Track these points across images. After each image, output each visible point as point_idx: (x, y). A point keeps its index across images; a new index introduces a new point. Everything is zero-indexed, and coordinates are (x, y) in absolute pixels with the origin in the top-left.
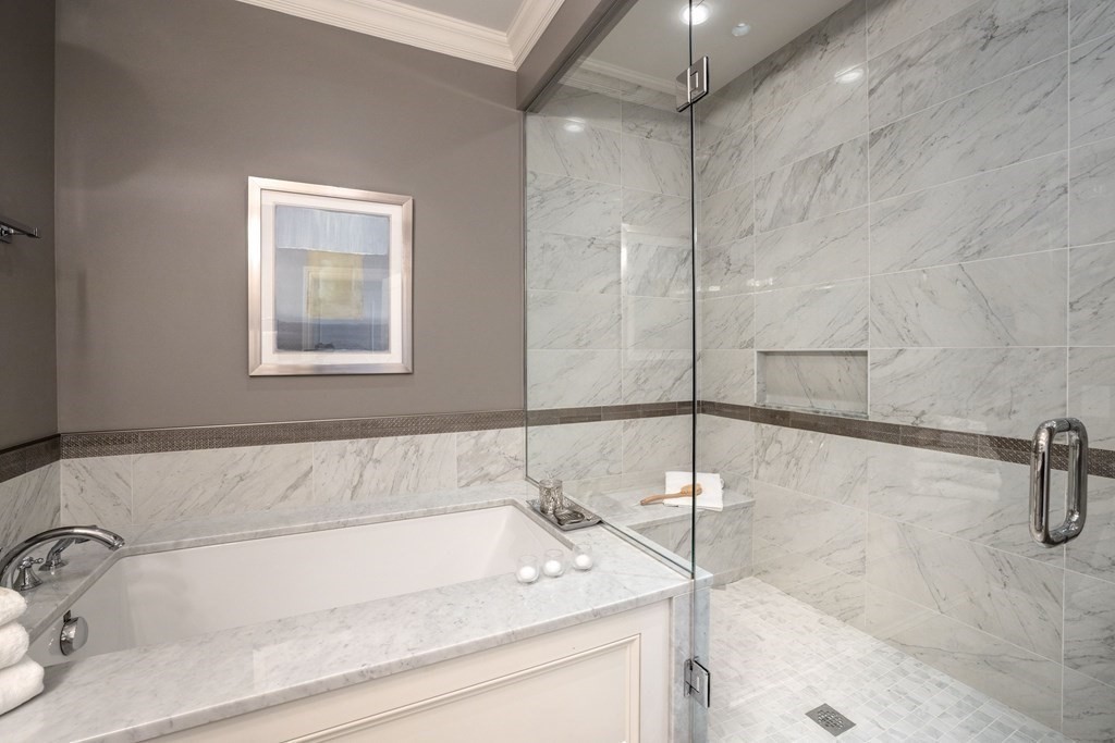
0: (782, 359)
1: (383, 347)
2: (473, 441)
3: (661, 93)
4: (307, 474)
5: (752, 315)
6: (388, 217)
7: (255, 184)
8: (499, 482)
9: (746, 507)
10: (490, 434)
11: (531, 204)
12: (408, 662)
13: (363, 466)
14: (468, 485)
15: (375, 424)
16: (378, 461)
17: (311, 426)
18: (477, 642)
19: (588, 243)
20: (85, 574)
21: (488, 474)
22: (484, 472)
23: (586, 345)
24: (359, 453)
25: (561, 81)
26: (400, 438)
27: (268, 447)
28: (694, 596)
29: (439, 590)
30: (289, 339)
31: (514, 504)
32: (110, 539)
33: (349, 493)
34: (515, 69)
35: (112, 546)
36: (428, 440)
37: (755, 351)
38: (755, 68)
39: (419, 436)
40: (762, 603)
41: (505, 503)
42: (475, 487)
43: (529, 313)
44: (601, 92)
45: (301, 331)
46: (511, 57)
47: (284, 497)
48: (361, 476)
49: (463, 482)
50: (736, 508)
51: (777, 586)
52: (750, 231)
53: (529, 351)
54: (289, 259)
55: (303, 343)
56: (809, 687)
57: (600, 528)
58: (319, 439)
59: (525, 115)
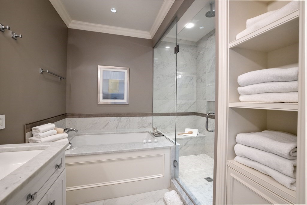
0: (212, 102)
1: (123, 99)
2: (141, 119)
3: (186, 40)
4: (108, 124)
5: (206, 92)
6: (124, 72)
7: (99, 67)
8: (147, 128)
9: (203, 137)
10: (145, 117)
11: (155, 68)
12: (121, 151)
13: (119, 123)
14: (140, 128)
15: (121, 114)
16: (121, 122)
17: (109, 114)
18: (132, 150)
19: (168, 76)
20: (71, 137)
21: (144, 126)
22: (143, 126)
23: (167, 99)
24: (118, 120)
25: (161, 40)
26: (126, 117)
27: (101, 118)
28: (175, 148)
29: (128, 143)
30: (106, 97)
31: (148, 132)
32: (76, 130)
33: (115, 128)
34: (151, 39)
35: (76, 132)
36: (131, 118)
37: (206, 101)
38: (207, 35)
39: (130, 117)
40: (204, 159)
41: (147, 132)
42: (141, 129)
43: (154, 92)
44: (171, 42)
45: (108, 95)
46: (150, 36)
47: (103, 128)
48: (118, 125)
49: (139, 127)
50: (200, 137)
51: (210, 156)
52: (205, 73)
53: (154, 100)
54: (105, 81)
55: (109, 98)
56: (208, 174)
57: (163, 137)
58: (110, 117)
59: (154, 49)
